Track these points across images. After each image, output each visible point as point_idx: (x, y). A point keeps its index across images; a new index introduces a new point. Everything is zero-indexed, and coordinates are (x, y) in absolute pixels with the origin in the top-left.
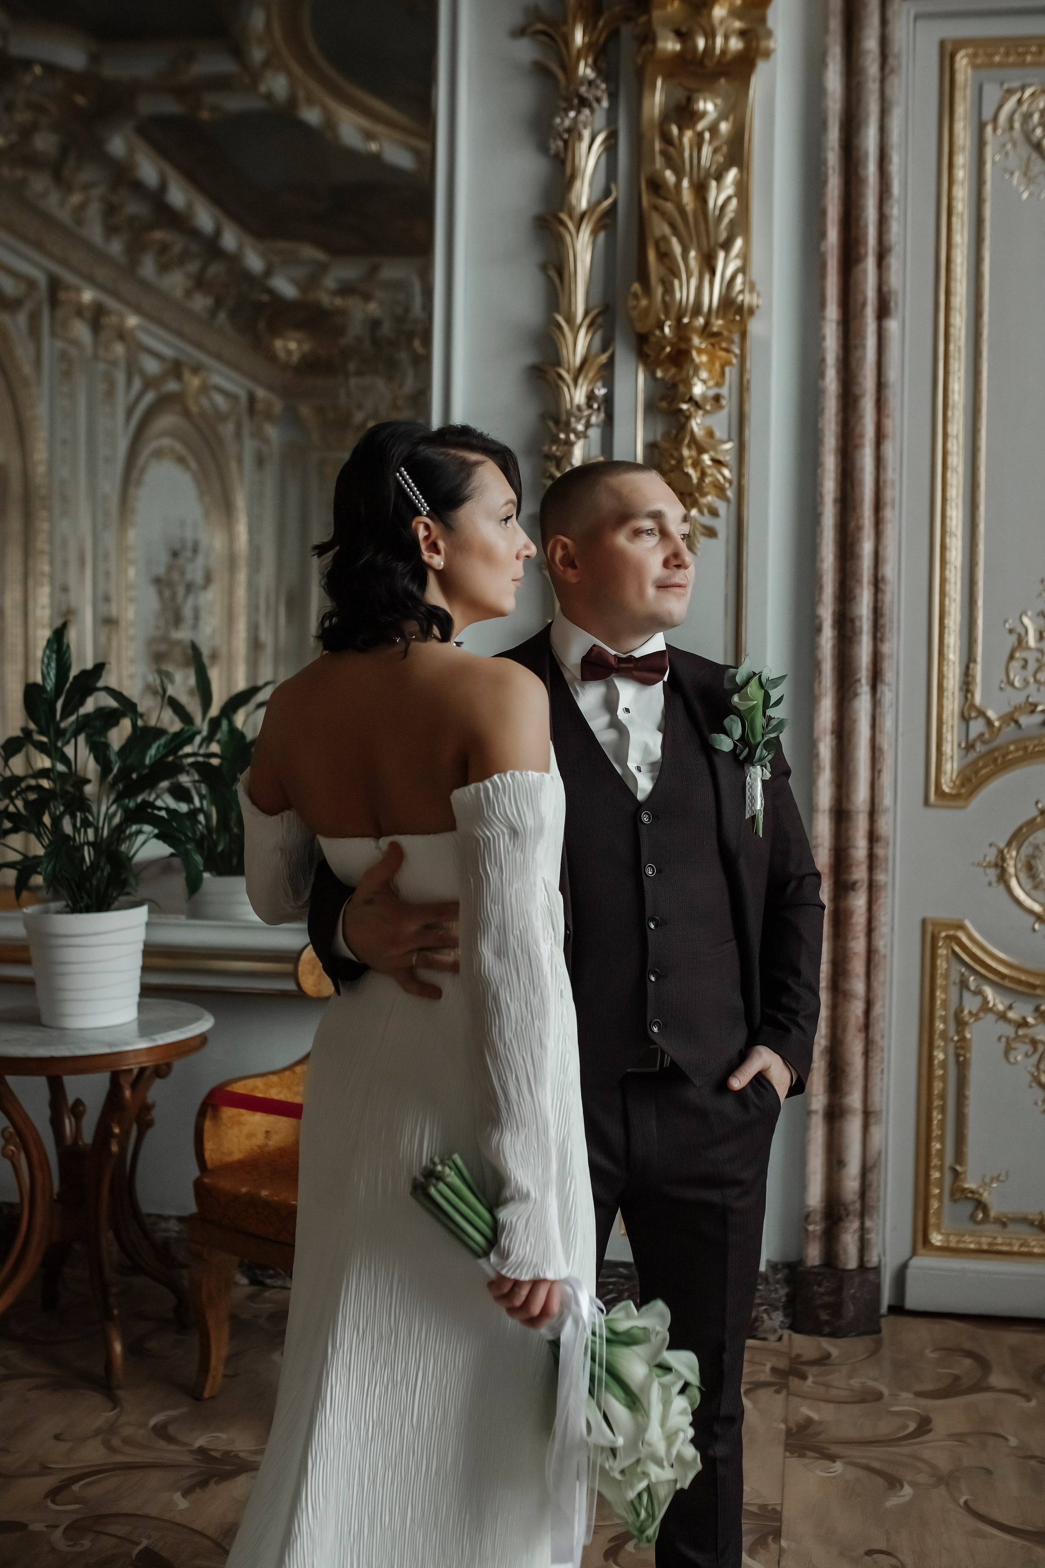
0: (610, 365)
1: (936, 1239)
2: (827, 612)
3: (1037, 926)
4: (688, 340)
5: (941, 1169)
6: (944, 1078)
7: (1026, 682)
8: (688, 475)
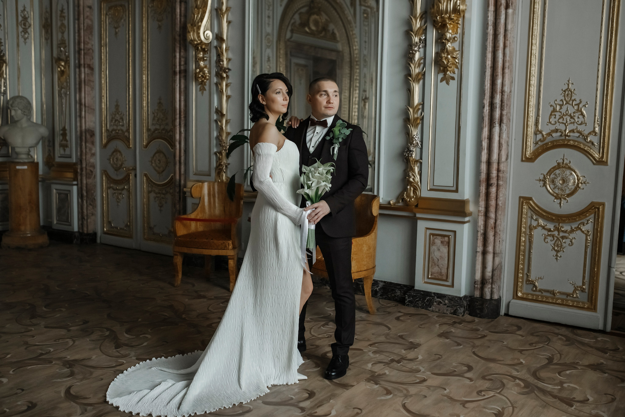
0: (426, 29)
1: (520, 294)
2: (487, 102)
3: (555, 200)
4: (445, 21)
5: (523, 274)
6: (524, 246)
7: (556, 122)
8: (444, 62)
